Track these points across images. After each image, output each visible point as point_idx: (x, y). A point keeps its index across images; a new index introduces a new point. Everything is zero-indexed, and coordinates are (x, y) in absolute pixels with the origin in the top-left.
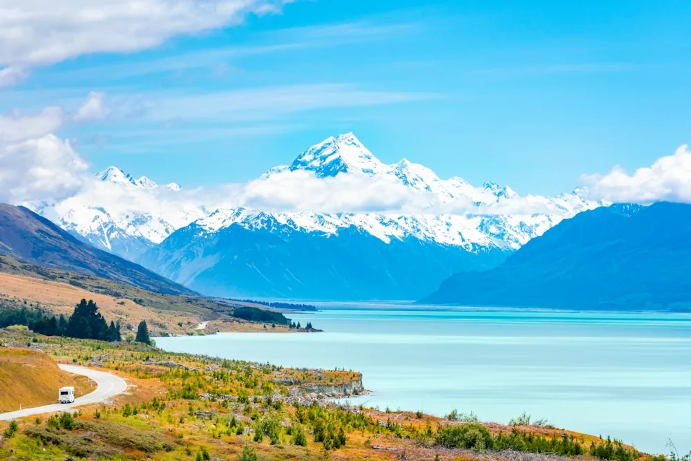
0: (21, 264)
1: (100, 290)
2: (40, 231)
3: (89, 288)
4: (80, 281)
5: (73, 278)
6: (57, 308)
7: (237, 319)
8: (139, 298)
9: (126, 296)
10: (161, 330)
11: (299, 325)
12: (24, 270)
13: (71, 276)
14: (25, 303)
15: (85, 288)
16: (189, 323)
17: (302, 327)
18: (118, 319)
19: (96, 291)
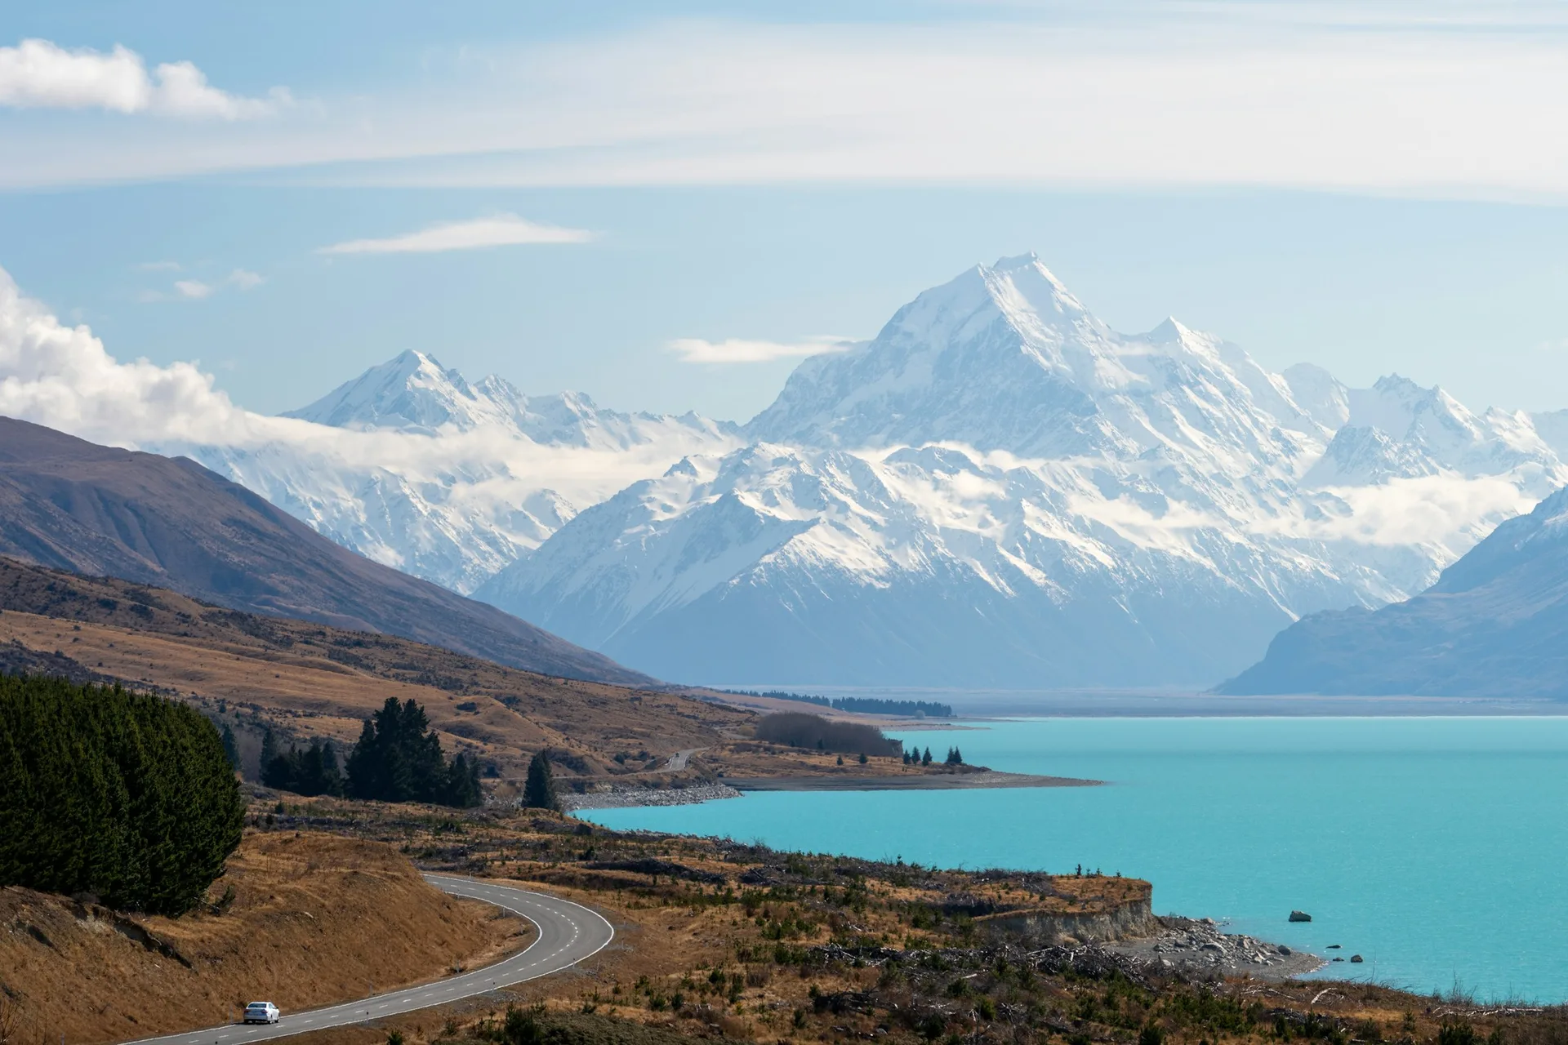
0: (202, 610)
1: (410, 673)
2: (232, 522)
3: (380, 668)
4: (354, 651)
5: (337, 643)
6: (303, 721)
7: (766, 743)
8: (508, 692)
9: (475, 688)
10: (573, 776)
11: (928, 757)
12: (211, 625)
13: (330, 639)
14: (222, 710)
15: (369, 668)
16: (643, 756)
17: (934, 760)
18: (461, 748)
19: (396, 676)
